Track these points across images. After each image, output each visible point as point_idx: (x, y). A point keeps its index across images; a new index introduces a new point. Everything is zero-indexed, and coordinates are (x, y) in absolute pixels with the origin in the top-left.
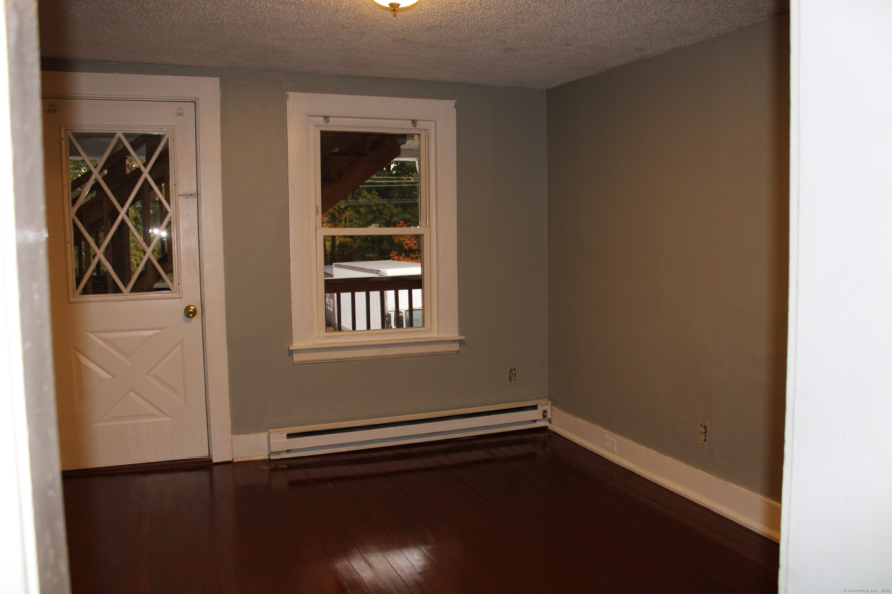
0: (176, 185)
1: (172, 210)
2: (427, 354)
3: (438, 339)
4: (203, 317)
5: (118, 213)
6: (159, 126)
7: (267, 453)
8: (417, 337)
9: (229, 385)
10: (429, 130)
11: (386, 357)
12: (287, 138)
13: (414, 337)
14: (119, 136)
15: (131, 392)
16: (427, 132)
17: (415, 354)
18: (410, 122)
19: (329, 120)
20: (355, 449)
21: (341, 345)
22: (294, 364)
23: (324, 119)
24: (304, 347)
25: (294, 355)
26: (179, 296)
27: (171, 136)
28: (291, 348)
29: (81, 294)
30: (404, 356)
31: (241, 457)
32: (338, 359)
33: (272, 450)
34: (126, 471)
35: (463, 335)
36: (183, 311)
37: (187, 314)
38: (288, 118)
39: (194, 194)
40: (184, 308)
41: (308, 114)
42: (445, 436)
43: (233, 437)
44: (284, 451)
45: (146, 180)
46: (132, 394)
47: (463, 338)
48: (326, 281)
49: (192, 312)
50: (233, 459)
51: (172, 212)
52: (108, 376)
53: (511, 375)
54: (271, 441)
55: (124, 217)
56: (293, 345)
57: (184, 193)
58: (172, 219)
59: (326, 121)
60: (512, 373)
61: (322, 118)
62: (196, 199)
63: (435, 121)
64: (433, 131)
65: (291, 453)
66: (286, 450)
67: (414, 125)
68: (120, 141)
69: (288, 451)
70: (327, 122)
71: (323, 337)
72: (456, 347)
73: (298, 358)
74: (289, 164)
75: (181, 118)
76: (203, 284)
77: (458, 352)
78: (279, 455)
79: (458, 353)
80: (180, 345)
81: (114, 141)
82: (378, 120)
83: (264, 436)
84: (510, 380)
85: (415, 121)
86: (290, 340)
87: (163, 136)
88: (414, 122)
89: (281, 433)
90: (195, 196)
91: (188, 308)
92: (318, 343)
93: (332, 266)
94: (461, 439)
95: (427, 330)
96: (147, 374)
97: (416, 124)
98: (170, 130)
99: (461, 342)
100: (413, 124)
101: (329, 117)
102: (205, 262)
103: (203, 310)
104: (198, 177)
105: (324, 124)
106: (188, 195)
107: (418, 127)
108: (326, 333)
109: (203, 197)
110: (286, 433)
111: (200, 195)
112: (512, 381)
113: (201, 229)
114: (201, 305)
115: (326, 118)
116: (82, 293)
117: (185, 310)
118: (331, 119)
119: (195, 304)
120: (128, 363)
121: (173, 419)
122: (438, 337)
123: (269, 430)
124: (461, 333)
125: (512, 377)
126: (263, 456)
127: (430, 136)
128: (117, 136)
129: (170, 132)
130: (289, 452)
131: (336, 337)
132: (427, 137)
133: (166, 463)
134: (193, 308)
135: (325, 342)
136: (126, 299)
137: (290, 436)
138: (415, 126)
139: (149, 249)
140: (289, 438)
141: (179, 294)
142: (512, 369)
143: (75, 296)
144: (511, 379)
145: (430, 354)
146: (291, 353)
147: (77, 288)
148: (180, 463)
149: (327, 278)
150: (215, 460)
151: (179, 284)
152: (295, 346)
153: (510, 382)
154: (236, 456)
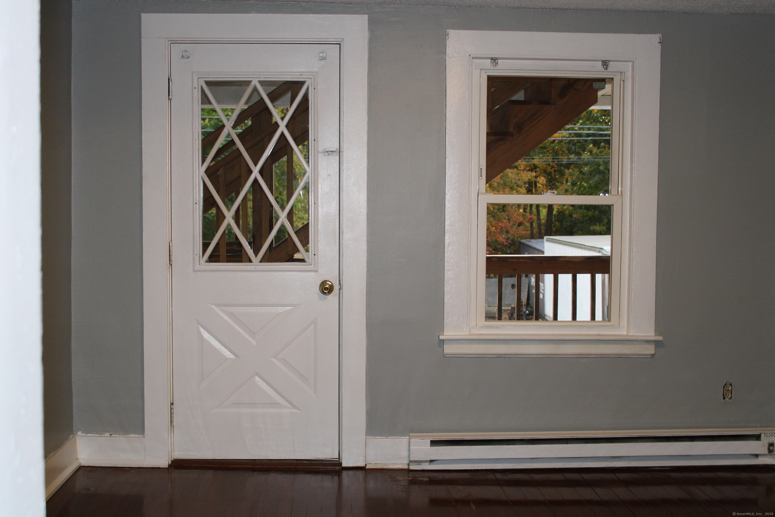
0: (316, 141)
1: (310, 169)
2: (612, 356)
3: (628, 338)
4: (341, 294)
5: (250, 172)
6: (298, 72)
7: (406, 462)
8: (600, 333)
9: (366, 377)
10: (624, 72)
11: (559, 356)
12: (446, 86)
13: (596, 333)
14: (255, 84)
15: (256, 375)
16: (622, 75)
17: (597, 355)
18: (601, 63)
19: (497, 63)
20: (514, 468)
21: (502, 337)
22: (444, 357)
23: (492, 62)
24: (456, 337)
25: (445, 346)
26: (314, 269)
27: (312, 84)
28: (441, 337)
29: (207, 262)
30: (582, 356)
31: (376, 464)
32: (497, 355)
33: (411, 459)
34: (245, 466)
35: (660, 335)
36: (319, 285)
37: (322, 290)
38: (447, 62)
39: (336, 151)
40: (319, 282)
41: (471, 56)
42: (631, 462)
43: (367, 438)
44: (426, 461)
45: (282, 134)
46: (257, 378)
47: (660, 338)
48: (487, 258)
49: (327, 288)
50: (366, 465)
51: (310, 171)
52: (232, 356)
53: (725, 391)
54: (411, 448)
55: (257, 175)
56: (444, 334)
57: (325, 149)
58: (310, 179)
59: (494, 64)
60: (727, 389)
61: (490, 60)
62: (338, 157)
63: (633, 62)
64: (629, 74)
65: (434, 464)
66: (428, 459)
67: (605, 67)
68: (255, 89)
69: (431, 461)
70: (496, 65)
71: (482, 326)
72: (650, 350)
73: (449, 349)
74: (447, 117)
75: (323, 62)
76: (342, 256)
77: (653, 355)
78: (420, 465)
79: (653, 357)
80: (313, 326)
81: (249, 90)
82: (558, 62)
83: (404, 440)
84: (724, 398)
85: (606, 62)
86: (441, 327)
87: (302, 83)
88: (605, 64)
89: (423, 439)
90: (337, 153)
91: (324, 283)
92: (475, 333)
93: (543, 240)
94: (652, 468)
95: (613, 325)
96: (275, 357)
97: (607, 66)
98: (311, 77)
99: (657, 344)
100: (603, 66)
101: (497, 59)
102: (345, 230)
103: (341, 286)
104: (341, 131)
105: (492, 68)
106: (329, 152)
107: (610, 69)
108: (485, 321)
109: (345, 155)
110: (430, 439)
111: (343, 152)
112: (726, 399)
113: (342, 192)
114: (339, 281)
115: (494, 60)
116: (208, 260)
117: (320, 286)
118: (500, 61)
119: (333, 279)
120: (254, 343)
121: (301, 412)
122: (627, 336)
123: (410, 434)
124: (658, 332)
125: (726, 395)
126: (401, 464)
127: (625, 81)
128: (253, 84)
129: (310, 79)
130: (432, 463)
131: (497, 327)
132: (622, 82)
133: (290, 462)
134: (330, 284)
135: (483, 332)
136: (255, 269)
137: (434, 443)
138: (606, 69)
139: (283, 214)
140: (434, 446)
141: (315, 267)
142: (727, 383)
143: (200, 263)
144: (726, 397)
145: (616, 356)
146: (442, 342)
147: (203, 255)
148: (305, 463)
149: (534, 254)
150: (344, 465)
151: (315, 255)
152: (446, 335)
153: (723, 401)
154: (369, 462)
